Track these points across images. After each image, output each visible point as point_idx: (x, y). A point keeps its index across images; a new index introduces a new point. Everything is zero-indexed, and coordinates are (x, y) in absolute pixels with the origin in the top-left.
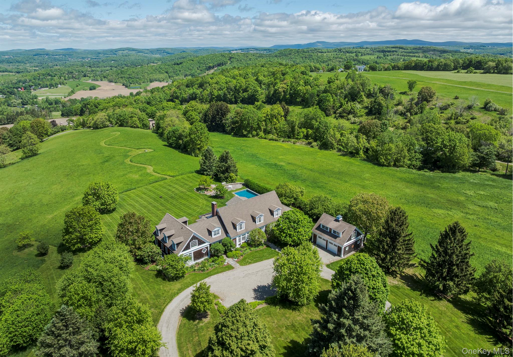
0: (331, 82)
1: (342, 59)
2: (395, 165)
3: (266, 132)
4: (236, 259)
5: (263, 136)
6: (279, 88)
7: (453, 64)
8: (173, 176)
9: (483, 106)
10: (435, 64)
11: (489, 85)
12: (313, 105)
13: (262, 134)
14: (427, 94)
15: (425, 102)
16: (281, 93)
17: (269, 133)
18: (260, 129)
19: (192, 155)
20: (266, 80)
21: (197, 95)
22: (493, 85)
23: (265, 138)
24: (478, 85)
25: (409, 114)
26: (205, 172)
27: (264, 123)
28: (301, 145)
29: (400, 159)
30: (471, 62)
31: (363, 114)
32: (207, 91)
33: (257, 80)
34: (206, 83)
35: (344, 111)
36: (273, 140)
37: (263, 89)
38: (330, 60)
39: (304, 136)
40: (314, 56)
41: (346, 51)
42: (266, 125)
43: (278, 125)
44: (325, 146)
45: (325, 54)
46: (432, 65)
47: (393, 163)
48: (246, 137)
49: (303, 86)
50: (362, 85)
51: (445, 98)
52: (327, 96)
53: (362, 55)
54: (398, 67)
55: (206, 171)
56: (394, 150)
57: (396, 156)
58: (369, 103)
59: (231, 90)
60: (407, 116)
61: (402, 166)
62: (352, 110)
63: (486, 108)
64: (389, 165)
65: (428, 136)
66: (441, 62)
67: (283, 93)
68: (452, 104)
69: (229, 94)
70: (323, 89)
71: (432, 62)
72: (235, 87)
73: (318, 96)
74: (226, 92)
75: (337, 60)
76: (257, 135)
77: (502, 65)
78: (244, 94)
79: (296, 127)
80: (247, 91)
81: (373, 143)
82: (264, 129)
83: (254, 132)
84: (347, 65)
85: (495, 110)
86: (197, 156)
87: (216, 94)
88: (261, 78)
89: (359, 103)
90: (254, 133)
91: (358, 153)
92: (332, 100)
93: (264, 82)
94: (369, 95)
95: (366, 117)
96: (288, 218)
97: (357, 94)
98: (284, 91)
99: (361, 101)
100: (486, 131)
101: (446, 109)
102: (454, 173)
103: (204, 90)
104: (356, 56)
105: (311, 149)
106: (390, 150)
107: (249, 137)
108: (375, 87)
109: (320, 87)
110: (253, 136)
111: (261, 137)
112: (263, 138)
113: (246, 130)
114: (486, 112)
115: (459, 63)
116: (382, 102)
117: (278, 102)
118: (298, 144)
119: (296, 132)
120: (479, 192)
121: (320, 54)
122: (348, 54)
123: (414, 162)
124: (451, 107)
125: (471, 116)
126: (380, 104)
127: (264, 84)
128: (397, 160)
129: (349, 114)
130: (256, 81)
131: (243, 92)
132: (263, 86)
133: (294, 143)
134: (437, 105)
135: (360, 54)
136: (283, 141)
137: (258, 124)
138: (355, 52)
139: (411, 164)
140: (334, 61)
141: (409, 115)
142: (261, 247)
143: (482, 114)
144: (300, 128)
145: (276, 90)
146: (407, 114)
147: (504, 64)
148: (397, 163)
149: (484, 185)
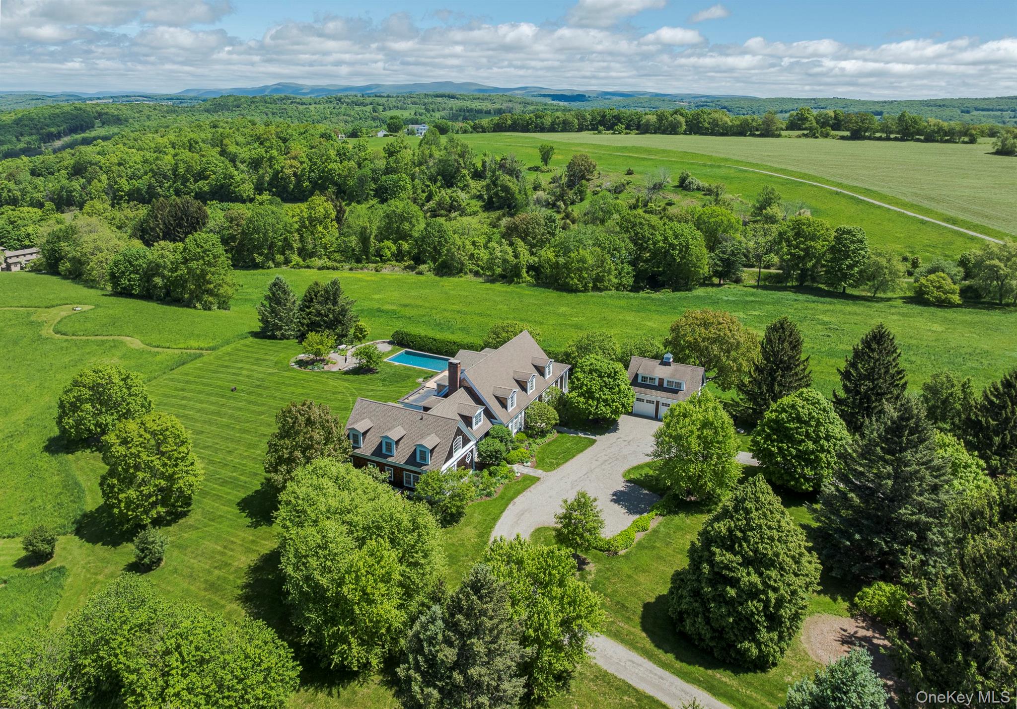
0: (394, 152)
1: (349, 116)
2: (596, 288)
3: (305, 254)
4: (529, 464)
5: (302, 263)
6: (283, 167)
7: (576, 121)
8: (213, 349)
9: (677, 184)
10: (548, 121)
11: (664, 151)
12: (366, 199)
13: (295, 258)
14: (583, 168)
15: (584, 182)
16: (289, 177)
17: (312, 255)
18: (291, 248)
19: (195, 307)
20: (245, 153)
21: (71, 192)
22: (670, 151)
23: (308, 267)
24: (648, 151)
25: (561, 204)
26: (278, 333)
27: (297, 236)
28: (393, 272)
29: (603, 276)
30: (604, 116)
31: (476, 209)
32: (100, 181)
33: (223, 153)
34: (91, 164)
35: (440, 204)
36: (328, 268)
37: (243, 172)
38: (326, 118)
39: (393, 254)
40: (291, 108)
41: (352, 102)
42: (302, 239)
43: (328, 238)
44: (446, 268)
45: (312, 107)
46: (542, 123)
47: (591, 285)
48: (262, 268)
49: (336, 161)
50: (462, 155)
51: (611, 174)
52: (399, 180)
53: (384, 110)
54: (482, 127)
55: (280, 328)
56: (591, 261)
57: (595, 272)
58: (479, 188)
59: (165, 176)
60: (558, 207)
61: (606, 289)
62: (455, 203)
63: (683, 185)
64: (586, 290)
65: (638, 233)
66: (558, 118)
67: (293, 179)
68: (628, 184)
69: (161, 187)
70: (383, 167)
71: (540, 117)
72: (175, 170)
73: (375, 180)
74: (153, 180)
75: (341, 118)
76: (287, 262)
77: (667, 119)
78: (200, 183)
79: (372, 239)
80: (206, 178)
81: (547, 253)
82: (298, 249)
83: (279, 256)
84: (393, 124)
85: (698, 189)
86: (210, 309)
87: (127, 188)
88: (232, 148)
89: (462, 189)
90: (280, 258)
91: (518, 275)
92: (409, 187)
93: (241, 157)
94: (478, 175)
95: (486, 214)
96: (596, 371)
97: (455, 173)
98: (295, 174)
99: (465, 185)
100: (724, 218)
101: (620, 192)
102: (690, 290)
103: (89, 182)
104: (375, 111)
105: (421, 277)
106: (583, 260)
107: (269, 268)
108: (486, 159)
109: (376, 162)
110: (278, 265)
111: (298, 265)
112: (302, 267)
113: (260, 254)
114: (685, 192)
115: (585, 119)
116: (510, 184)
117: (317, 192)
118: (384, 271)
119: (372, 250)
120: (750, 313)
121: (301, 107)
122: (357, 108)
123: (623, 279)
124: (627, 187)
125: (666, 201)
126: (506, 189)
127: (242, 163)
128: (598, 279)
129: (450, 211)
130: (221, 155)
131: (196, 181)
132: (242, 167)
133: (377, 271)
134: (603, 187)
135: (381, 108)
136: (351, 269)
137: (286, 239)
138: (371, 104)
139: (620, 284)
140: (333, 120)
141: (563, 206)
142: (550, 437)
143: (680, 196)
144: (381, 241)
145: (277, 173)
146: (558, 203)
147: (670, 119)
148: (598, 285)
149: (747, 302)
